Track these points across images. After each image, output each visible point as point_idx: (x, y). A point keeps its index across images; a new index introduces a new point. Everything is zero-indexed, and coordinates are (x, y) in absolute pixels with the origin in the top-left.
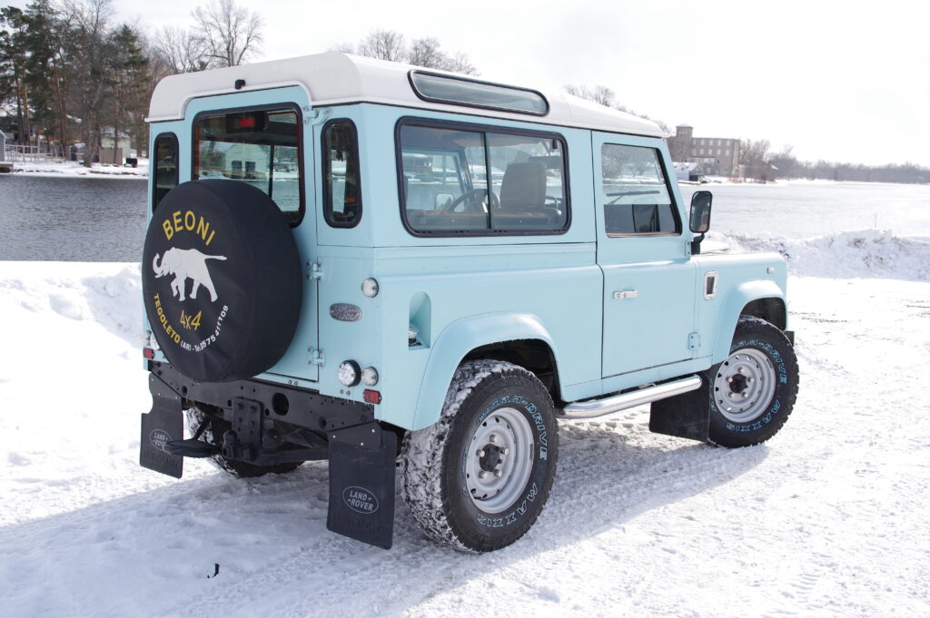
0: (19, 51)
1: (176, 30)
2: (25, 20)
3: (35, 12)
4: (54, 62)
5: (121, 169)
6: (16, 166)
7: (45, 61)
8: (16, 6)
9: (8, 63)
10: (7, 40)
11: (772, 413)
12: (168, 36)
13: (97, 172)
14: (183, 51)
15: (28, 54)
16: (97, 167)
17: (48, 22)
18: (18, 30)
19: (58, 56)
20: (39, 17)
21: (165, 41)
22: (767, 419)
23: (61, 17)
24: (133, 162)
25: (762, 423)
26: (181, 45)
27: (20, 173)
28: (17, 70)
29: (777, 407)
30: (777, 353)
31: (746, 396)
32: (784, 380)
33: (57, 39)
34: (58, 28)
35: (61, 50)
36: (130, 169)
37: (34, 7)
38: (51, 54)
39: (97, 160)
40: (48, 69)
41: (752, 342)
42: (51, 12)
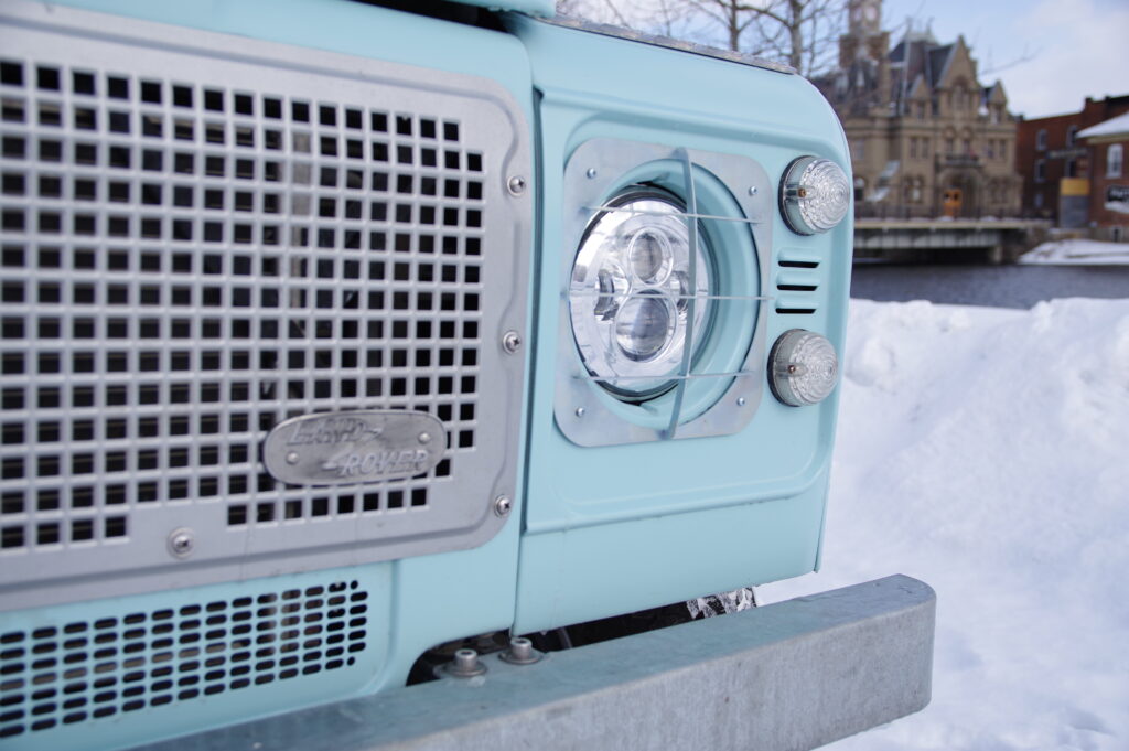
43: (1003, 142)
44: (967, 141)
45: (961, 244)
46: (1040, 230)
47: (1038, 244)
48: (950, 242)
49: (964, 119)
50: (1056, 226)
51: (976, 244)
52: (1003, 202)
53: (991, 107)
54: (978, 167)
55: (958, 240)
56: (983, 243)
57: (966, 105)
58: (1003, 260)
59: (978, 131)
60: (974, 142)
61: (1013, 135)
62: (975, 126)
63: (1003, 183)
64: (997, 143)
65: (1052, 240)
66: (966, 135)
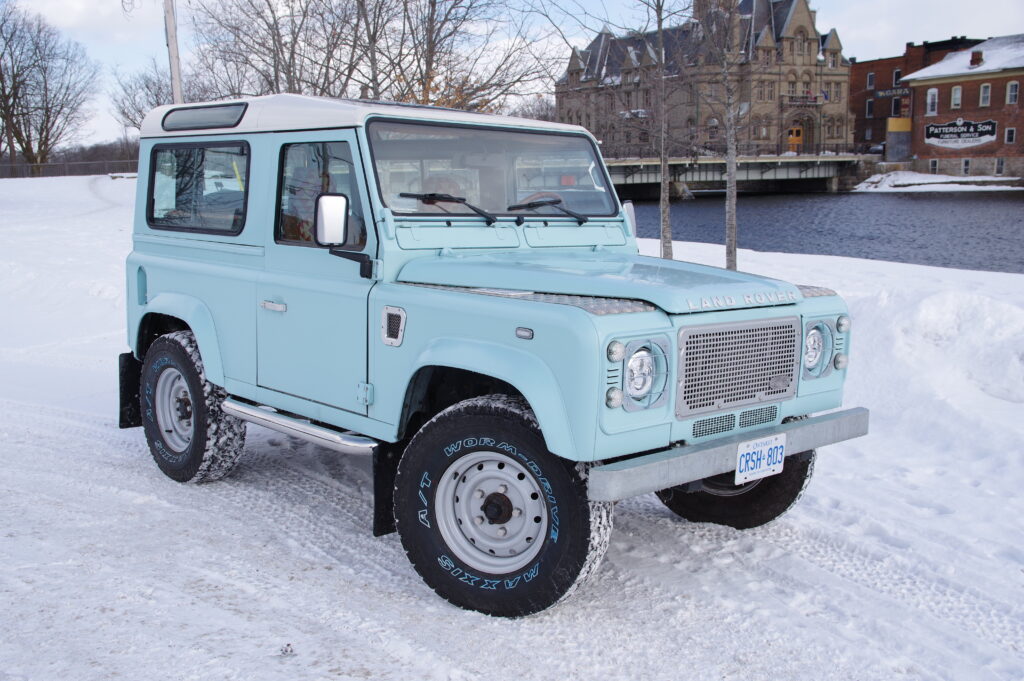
11: (522, 579)
22: (511, 584)
25: (500, 586)
29: (532, 574)
30: (548, 485)
32: (554, 536)
41: (507, 447)
43: (838, 84)
44: (807, 84)
45: (803, 176)
46: (870, 163)
47: (869, 176)
48: (794, 174)
49: (804, 65)
50: (884, 160)
51: (816, 176)
52: (838, 138)
53: (828, 54)
54: (817, 106)
55: (801, 172)
56: (822, 175)
57: (806, 52)
58: (838, 190)
59: (816, 74)
60: (813, 85)
61: (846, 78)
62: (813, 69)
63: (838, 120)
64: (833, 85)
65: (881, 172)
66: (806, 78)
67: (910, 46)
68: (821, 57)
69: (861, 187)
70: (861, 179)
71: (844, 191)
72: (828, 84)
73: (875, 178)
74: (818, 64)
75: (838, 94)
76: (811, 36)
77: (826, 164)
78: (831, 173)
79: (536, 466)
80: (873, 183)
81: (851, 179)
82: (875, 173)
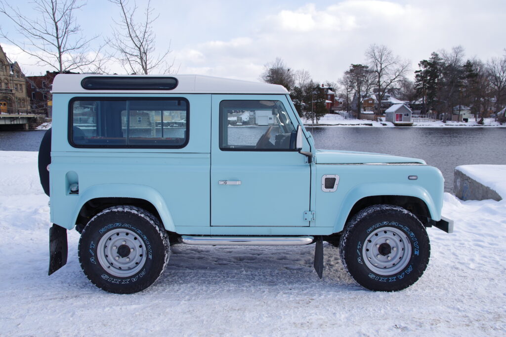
0: (425, 77)
1: (497, 58)
2: (429, 64)
3: (433, 60)
4: (438, 80)
5: (460, 123)
6: (415, 123)
7: (434, 80)
8: (426, 60)
9: (421, 82)
10: (421, 73)
11: (405, 273)
12: (493, 62)
13: (448, 125)
14: (500, 68)
15: (428, 78)
16: (449, 123)
17: (438, 64)
18: (425, 69)
19: (440, 77)
20: (434, 62)
21: (491, 64)
22: (401, 277)
23: (442, 61)
24: (466, 120)
25: (397, 278)
26: (499, 65)
27: (416, 126)
28: (424, 85)
29: (410, 270)
30: (413, 234)
31: (389, 258)
32: (417, 253)
33: (440, 70)
34: (441, 66)
35: (442, 74)
36: (464, 123)
37: (432, 58)
38: (437, 77)
39: (450, 119)
40: (435, 83)
41: (394, 223)
42: (439, 59)
43: (21, 85)
44: (7, 84)
45: (12, 123)
46: (42, 118)
47: (42, 123)
48: (8, 122)
49: (4, 75)
50: (48, 117)
51: (18, 123)
52: (23, 107)
53: (15, 72)
54: (12, 94)
55: (11, 121)
56: (21, 123)
57: (4, 70)
58: (29, 129)
59: (10, 80)
60: (9, 84)
61: (24, 83)
62: (9, 78)
63: (23, 100)
64: (19, 85)
65: (47, 122)
66: (6, 81)
67: (48, 72)
68: (12, 73)
69: (39, 128)
70: (39, 124)
71: (32, 129)
72: (16, 85)
73: (45, 124)
74: (11, 75)
75: (21, 89)
76: (6, 63)
77: (22, 118)
78: (25, 122)
79: (407, 228)
80: (44, 126)
81: (34, 125)
82: (44, 122)
